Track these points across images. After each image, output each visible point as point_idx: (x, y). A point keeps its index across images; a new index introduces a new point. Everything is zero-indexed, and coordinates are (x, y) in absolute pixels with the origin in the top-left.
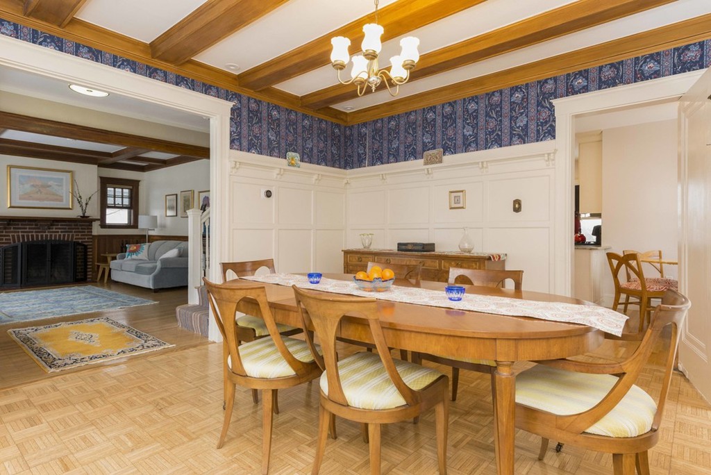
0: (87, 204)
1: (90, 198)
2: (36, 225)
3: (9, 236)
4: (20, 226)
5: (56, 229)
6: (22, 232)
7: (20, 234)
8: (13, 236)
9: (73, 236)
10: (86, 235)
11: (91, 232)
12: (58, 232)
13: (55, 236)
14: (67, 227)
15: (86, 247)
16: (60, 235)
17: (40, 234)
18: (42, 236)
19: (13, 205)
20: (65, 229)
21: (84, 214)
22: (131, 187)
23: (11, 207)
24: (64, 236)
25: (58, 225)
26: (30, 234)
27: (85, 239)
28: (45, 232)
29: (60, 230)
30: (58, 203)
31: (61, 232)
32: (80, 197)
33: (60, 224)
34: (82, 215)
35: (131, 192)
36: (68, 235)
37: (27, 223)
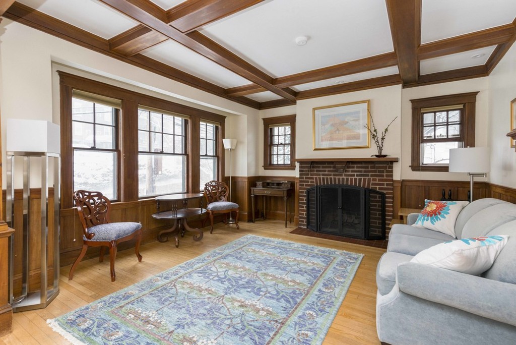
0: (383, 139)
1: (386, 130)
2: (334, 167)
3: (312, 178)
4: (321, 169)
5: (352, 171)
6: (323, 175)
7: (321, 177)
8: (316, 178)
9: (369, 180)
10: (386, 180)
11: (392, 176)
12: (354, 175)
13: (351, 180)
14: (363, 169)
15: (383, 196)
16: (356, 179)
17: (337, 177)
18: (339, 179)
19: (317, 147)
20: (361, 171)
21: (381, 153)
22: (461, 106)
23: (315, 150)
24: (360, 180)
25: (353, 167)
26: (329, 177)
27: (383, 185)
28: (341, 175)
29: (356, 173)
30: (355, 141)
31: (357, 175)
32: (375, 131)
33: (355, 165)
34: (377, 154)
35: (462, 112)
36: (365, 180)
37: (326, 165)
